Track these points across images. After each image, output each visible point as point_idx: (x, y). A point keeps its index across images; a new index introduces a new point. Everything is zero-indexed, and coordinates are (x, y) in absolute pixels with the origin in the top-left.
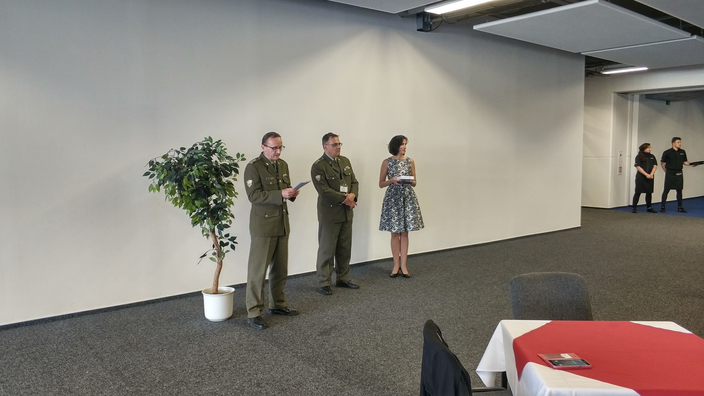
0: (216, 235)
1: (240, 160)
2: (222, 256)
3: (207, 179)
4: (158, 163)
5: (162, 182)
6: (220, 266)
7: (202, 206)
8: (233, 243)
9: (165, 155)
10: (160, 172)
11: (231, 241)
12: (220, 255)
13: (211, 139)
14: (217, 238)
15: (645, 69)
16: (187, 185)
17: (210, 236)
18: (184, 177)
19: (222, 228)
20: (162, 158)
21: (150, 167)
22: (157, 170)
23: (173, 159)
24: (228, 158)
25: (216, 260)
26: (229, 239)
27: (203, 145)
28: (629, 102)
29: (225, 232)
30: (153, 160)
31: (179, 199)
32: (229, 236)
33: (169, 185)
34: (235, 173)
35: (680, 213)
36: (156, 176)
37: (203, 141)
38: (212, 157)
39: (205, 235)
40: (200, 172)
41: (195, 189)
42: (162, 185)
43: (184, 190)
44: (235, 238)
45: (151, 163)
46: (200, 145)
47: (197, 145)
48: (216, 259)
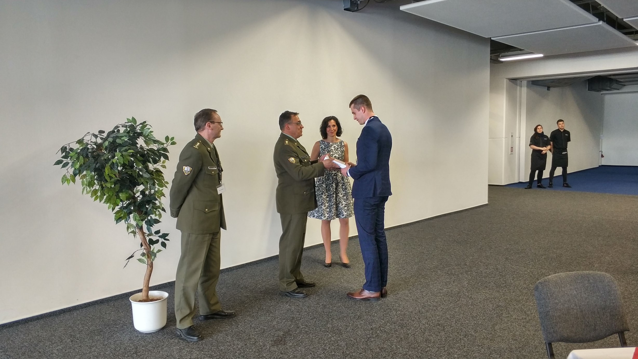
0: (144, 231)
1: (170, 144)
2: (153, 257)
3: (132, 167)
4: (71, 149)
5: (77, 172)
6: (150, 269)
7: (128, 199)
8: (164, 241)
9: (80, 139)
10: (75, 160)
11: (162, 238)
12: (150, 255)
13: (134, 120)
14: (145, 235)
15: (541, 55)
16: (110, 175)
17: (137, 233)
18: (106, 166)
19: (150, 223)
20: (76, 143)
21: (62, 154)
22: (71, 157)
23: (91, 145)
24: (155, 142)
25: (145, 262)
26: (159, 237)
27: (126, 126)
28: (518, 87)
29: (155, 228)
30: (65, 146)
31: (99, 192)
32: (160, 232)
33: (87, 176)
34: (164, 159)
35: (565, 188)
36: (70, 164)
37: (125, 123)
38: (136, 141)
39: (131, 232)
40: (125, 159)
41: (119, 179)
42: (78, 175)
43: (106, 181)
44: (167, 235)
45: (64, 149)
46: (122, 127)
47: (120, 127)
48: (146, 260)
